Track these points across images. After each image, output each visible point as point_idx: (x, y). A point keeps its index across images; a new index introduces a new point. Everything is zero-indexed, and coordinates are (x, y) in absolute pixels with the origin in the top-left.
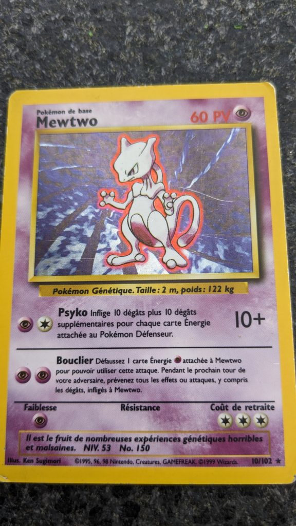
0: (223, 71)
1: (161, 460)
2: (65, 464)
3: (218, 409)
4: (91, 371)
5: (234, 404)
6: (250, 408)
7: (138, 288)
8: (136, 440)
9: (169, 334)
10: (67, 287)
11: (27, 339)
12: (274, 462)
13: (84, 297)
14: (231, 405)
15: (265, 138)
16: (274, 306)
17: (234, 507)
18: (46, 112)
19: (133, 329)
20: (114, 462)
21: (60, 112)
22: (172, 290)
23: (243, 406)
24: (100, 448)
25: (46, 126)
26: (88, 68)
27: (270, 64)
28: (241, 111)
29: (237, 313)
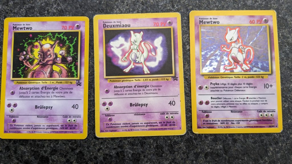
0: (259, 5)
1: (243, 126)
2: (215, 128)
3: (259, 112)
4: (222, 101)
5: (263, 110)
6: (268, 111)
7: (235, 76)
8: (236, 121)
9: (244, 91)
10: (213, 76)
11: (201, 92)
12: (275, 126)
13: (218, 79)
14: (263, 111)
15: (273, 30)
16: (275, 82)
17: (264, 139)
18: (202, 19)
19: (234, 89)
20: (230, 127)
21: (207, 19)
22: (245, 77)
23: (266, 111)
24: (225, 123)
25: (203, 23)
26: (215, 3)
27: (274, 4)
28: (265, 20)
29: (265, 84)
